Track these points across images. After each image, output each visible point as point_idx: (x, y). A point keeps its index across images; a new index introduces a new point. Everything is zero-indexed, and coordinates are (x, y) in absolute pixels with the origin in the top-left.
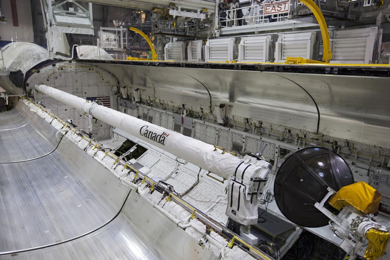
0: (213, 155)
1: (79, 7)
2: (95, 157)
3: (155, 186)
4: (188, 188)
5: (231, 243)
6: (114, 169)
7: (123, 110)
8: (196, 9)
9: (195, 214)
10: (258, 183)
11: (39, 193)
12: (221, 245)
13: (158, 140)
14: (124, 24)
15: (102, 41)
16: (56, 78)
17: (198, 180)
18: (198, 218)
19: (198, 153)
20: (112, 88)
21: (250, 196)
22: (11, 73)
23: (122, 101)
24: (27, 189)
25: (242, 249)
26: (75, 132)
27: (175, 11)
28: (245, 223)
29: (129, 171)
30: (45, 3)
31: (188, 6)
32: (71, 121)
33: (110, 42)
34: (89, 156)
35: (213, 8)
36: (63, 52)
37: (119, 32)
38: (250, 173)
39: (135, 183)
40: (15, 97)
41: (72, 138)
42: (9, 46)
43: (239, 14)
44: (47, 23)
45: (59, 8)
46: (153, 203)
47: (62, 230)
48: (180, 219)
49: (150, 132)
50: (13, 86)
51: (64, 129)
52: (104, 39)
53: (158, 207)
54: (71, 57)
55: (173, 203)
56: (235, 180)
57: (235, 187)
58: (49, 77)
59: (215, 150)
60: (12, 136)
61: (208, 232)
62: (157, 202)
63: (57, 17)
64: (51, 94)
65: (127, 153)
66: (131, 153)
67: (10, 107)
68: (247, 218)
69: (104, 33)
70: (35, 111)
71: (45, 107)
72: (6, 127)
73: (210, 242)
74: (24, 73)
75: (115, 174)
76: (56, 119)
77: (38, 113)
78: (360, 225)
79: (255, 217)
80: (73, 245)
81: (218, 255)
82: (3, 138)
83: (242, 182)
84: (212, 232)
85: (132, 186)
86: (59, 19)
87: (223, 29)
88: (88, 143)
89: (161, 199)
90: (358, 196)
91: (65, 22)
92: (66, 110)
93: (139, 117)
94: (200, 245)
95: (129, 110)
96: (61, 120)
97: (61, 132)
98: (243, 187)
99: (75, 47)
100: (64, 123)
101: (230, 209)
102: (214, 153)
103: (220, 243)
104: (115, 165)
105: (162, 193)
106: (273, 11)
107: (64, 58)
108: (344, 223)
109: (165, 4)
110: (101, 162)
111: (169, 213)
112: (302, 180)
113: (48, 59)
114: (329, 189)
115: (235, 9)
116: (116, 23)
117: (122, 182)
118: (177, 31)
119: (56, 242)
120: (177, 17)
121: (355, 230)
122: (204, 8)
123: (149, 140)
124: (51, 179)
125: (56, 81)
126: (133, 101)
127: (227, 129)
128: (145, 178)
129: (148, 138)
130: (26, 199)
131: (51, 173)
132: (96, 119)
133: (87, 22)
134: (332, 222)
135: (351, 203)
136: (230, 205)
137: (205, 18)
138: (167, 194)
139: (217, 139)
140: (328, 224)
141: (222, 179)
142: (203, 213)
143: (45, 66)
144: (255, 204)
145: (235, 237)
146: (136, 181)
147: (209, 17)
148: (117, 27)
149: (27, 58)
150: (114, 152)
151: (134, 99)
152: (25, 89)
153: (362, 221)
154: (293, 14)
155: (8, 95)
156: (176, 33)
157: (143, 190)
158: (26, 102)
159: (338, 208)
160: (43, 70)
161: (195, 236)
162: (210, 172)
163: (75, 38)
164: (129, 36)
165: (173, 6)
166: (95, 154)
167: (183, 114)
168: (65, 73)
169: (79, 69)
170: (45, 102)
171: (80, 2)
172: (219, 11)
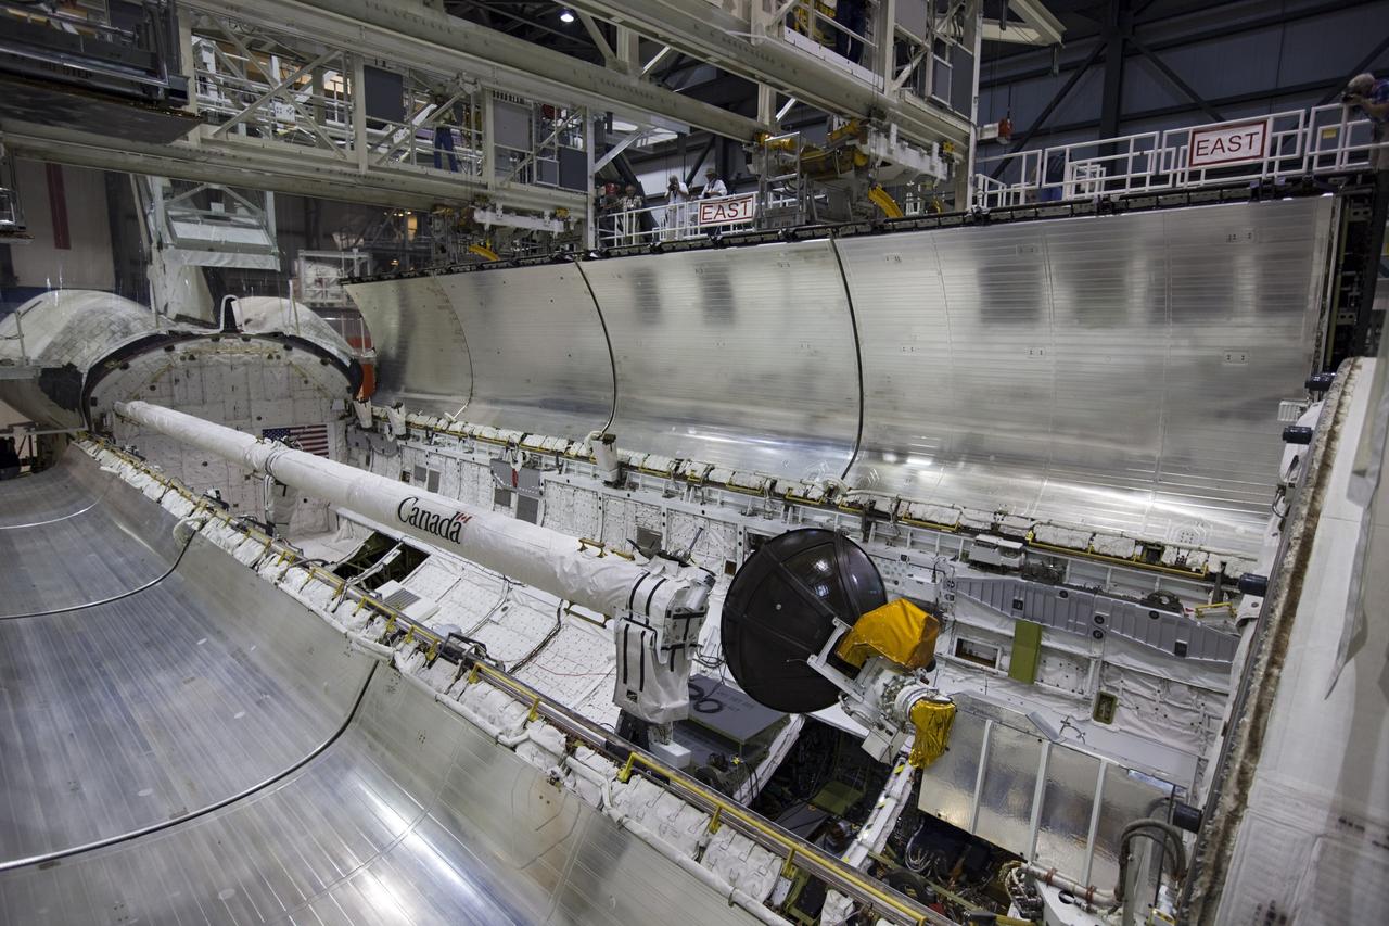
0: (577, 562)
1: (238, 202)
2: (281, 585)
3: (440, 647)
4: (535, 645)
5: (624, 770)
6: (333, 612)
7: (363, 459)
8: (539, 209)
9: (539, 707)
10: (684, 621)
11: (124, 690)
12: (602, 778)
13: (444, 532)
14: (361, 241)
15: (303, 286)
16: (177, 381)
17: (559, 622)
18: (546, 719)
19: (542, 558)
20: (332, 402)
21: (668, 653)
22: (46, 371)
23: (361, 437)
24: (91, 685)
25: (652, 782)
26: (227, 523)
27: (488, 213)
28: (658, 719)
29: (370, 614)
30: (144, 192)
31: (520, 201)
32: (217, 492)
33: (327, 286)
34: (265, 582)
35: (582, 207)
36: (196, 314)
37: (349, 263)
38: (664, 598)
39: (388, 644)
40: (57, 435)
41: (219, 538)
42: (40, 302)
43: (645, 222)
44: (150, 241)
45: (183, 203)
46: (433, 692)
47: (191, 785)
48: (501, 724)
49: (424, 513)
50: (51, 406)
51: (197, 515)
52: (310, 281)
53: (447, 699)
54: (217, 326)
55: (484, 687)
56: (630, 619)
57: (632, 634)
58: (155, 380)
59: (583, 549)
60: (48, 540)
61: (571, 751)
62: (445, 688)
63: (177, 226)
64: (162, 425)
65: (376, 568)
66: (385, 566)
67: (43, 463)
68: (664, 706)
69: (308, 265)
70: (114, 471)
71: (143, 459)
72: (30, 517)
73: (575, 774)
74: (85, 371)
75: (336, 624)
76: (173, 491)
77: (122, 477)
78: (900, 695)
79: (683, 700)
80: (222, 820)
81: (595, 803)
82: (19, 548)
83: (647, 622)
84: (581, 749)
85: (379, 653)
86: (183, 230)
88: (262, 548)
89: (453, 678)
90: (893, 631)
91: (199, 238)
92: (205, 464)
93: (405, 477)
94: (553, 784)
95: (377, 460)
96: (188, 493)
97: (189, 524)
98: (649, 634)
99: (229, 301)
100: (197, 499)
101: (624, 689)
102: (580, 557)
103: (600, 773)
104: (336, 601)
105: (457, 664)
106: (720, 217)
107: (197, 330)
108: (869, 694)
109: (463, 196)
110: (298, 597)
111: (476, 712)
112: (779, 606)
113: (154, 332)
114: (836, 621)
115: (634, 212)
116: (342, 240)
117: (354, 645)
119: (171, 818)
120: (493, 227)
121: (890, 706)
122: (560, 208)
123: (423, 533)
124: (159, 650)
125: (176, 388)
126: (388, 436)
127: (623, 493)
128: (413, 629)
129: (420, 527)
130: (85, 708)
131: (157, 633)
132: (285, 486)
133: (259, 238)
134: (845, 695)
135: (881, 649)
136: (621, 679)
137: (562, 231)
138: (469, 664)
139: (601, 519)
140: (838, 701)
141: (600, 618)
142: (559, 705)
143: (145, 352)
144: (681, 672)
145: (633, 754)
146: (389, 640)
147: (572, 228)
148: (344, 250)
149: (91, 332)
150: (334, 567)
151: (391, 429)
152: (86, 413)
153: (902, 687)
154: (759, 226)
155: (37, 430)
157: (407, 660)
158: (90, 449)
159: (855, 663)
160: (137, 363)
161: (539, 762)
162: (571, 604)
163: (227, 278)
165: (483, 200)
166: (283, 575)
167: (515, 462)
168: (201, 367)
169: (239, 358)
170: (146, 446)
171: (242, 191)
172: (595, 215)
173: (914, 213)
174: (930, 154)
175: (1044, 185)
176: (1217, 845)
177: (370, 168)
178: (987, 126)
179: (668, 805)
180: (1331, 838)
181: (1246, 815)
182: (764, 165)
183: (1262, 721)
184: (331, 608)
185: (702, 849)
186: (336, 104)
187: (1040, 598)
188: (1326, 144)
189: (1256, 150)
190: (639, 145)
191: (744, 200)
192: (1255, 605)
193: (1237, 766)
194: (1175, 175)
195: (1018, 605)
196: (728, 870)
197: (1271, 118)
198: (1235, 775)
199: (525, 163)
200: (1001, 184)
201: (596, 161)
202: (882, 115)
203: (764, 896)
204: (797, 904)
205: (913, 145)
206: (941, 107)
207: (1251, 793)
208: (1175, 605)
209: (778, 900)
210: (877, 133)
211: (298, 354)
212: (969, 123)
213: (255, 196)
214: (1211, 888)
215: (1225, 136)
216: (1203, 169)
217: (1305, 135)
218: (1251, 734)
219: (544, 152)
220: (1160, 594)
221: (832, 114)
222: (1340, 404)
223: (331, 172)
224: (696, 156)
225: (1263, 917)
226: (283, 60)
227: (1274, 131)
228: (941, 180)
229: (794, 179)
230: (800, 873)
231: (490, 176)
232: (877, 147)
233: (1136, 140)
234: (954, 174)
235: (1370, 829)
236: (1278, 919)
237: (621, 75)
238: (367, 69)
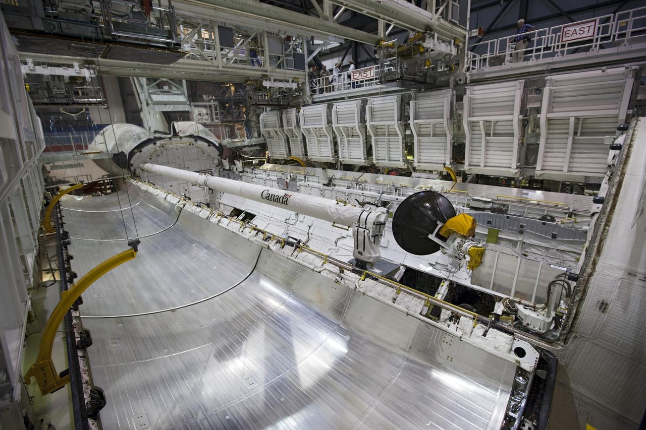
0: (336, 209)
1: (173, 85)
2: (220, 224)
6: (242, 232)
8: (287, 79)
13: (281, 201)
14: (214, 97)
16: (158, 155)
17: (309, 237)
18: (330, 262)
19: (323, 208)
20: (213, 160)
21: (373, 238)
22: (114, 155)
23: (225, 172)
26: (193, 204)
27: (268, 82)
28: (371, 260)
31: (280, 76)
32: (185, 194)
34: (213, 223)
35: (304, 77)
36: (161, 130)
37: (211, 106)
38: (372, 218)
40: (119, 178)
41: (192, 210)
42: (107, 129)
44: (141, 103)
45: (153, 87)
46: (286, 256)
49: (272, 195)
50: (117, 167)
51: (181, 202)
52: (197, 114)
54: (170, 134)
57: (360, 232)
58: (151, 156)
62: (290, 255)
63: (152, 96)
64: (160, 172)
69: (195, 108)
70: (145, 189)
71: (154, 184)
74: (127, 154)
75: (244, 236)
76: (170, 195)
77: (149, 191)
84: (345, 271)
86: (156, 98)
87: (314, 97)
88: (209, 212)
89: (293, 251)
91: (161, 100)
92: (171, 186)
96: (175, 195)
97: (179, 205)
99: (173, 124)
100: (179, 197)
101: (357, 251)
104: (242, 228)
106: (360, 77)
107: (163, 136)
108: (451, 247)
109: (259, 76)
110: (227, 228)
113: (149, 137)
114: (438, 222)
116: (206, 97)
117: (254, 241)
118: (272, 101)
120: (270, 87)
122: (295, 78)
125: (158, 158)
126: (236, 172)
127: (331, 188)
129: (271, 200)
132: (212, 190)
133: (182, 99)
135: (456, 231)
136: (356, 247)
137: (296, 87)
141: (346, 227)
143: (147, 145)
146: (265, 240)
147: (300, 86)
148: (208, 101)
149: (127, 139)
151: (236, 169)
152: (129, 169)
155: (112, 176)
156: (270, 103)
157: (273, 246)
158: (134, 182)
160: (145, 149)
161: (330, 276)
163: (171, 114)
165: (266, 77)
166: (219, 221)
167: (287, 179)
168: (166, 150)
169: (179, 145)
171: (173, 80)
172: (309, 80)
174: (450, 45)
175: (498, 54)
177: (223, 67)
178: (473, 31)
182: (382, 54)
186: (205, 42)
187: (498, 219)
188: (622, 28)
189: (591, 33)
190: (323, 49)
191: (370, 69)
192: (598, 208)
194: (554, 47)
195: (489, 222)
197: (598, 19)
199: (280, 61)
200: (477, 55)
201: (308, 57)
202: (431, 30)
205: (444, 41)
206: (454, 24)
208: (553, 219)
210: (429, 37)
211: (200, 143)
212: (466, 30)
213: (179, 82)
215: (577, 28)
216: (567, 43)
217: (612, 25)
219: (287, 55)
220: (546, 216)
221: (408, 30)
222: (633, 134)
223: (209, 70)
226: (184, 26)
227: (599, 24)
228: (454, 56)
229: (395, 59)
231: (268, 67)
232: (429, 44)
233: (538, 32)
234: (459, 53)
237: (326, 21)
238: (219, 27)
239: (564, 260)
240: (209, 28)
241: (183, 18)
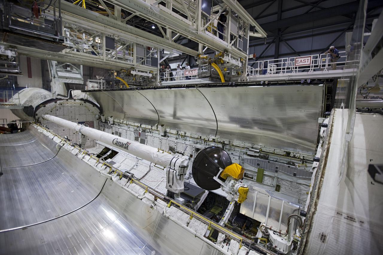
1: (74, 67)
2: (83, 160)
3: (123, 175)
4: (144, 174)
5: (169, 204)
7: (103, 129)
8: (146, 71)
9: (148, 189)
10: (183, 168)
11: (43, 185)
12: (164, 206)
13: (124, 147)
14: (103, 78)
15: (89, 88)
16: (57, 110)
17: (150, 168)
18: (149, 192)
19: (149, 153)
20: (95, 116)
21: (179, 176)
22: (25, 107)
23: (102, 124)
24: (35, 184)
25: (176, 207)
26: (70, 144)
27: (134, 71)
28: (177, 192)
29: (106, 166)
30: (51, 64)
31: (142, 69)
32: (67, 137)
33: (94, 88)
34: (79, 159)
35: (157, 71)
36: (63, 94)
37: (100, 83)
38: (179, 163)
39: (110, 174)
40: (27, 123)
41: (68, 148)
42: (24, 90)
43: (171, 75)
44: (52, 76)
45: (60, 67)
46: (121, 185)
47: (60, 209)
48: (138, 193)
49: (119, 142)
50: (26, 115)
51: (62, 142)
52: (90, 87)
53: (125, 187)
54: (68, 97)
55: (134, 184)
56: (170, 168)
57: (171, 172)
58: (52, 110)
59: (158, 151)
60: (24, 148)
61: (156, 200)
62: (124, 185)
63: (58, 73)
64: (53, 121)
65: (106, 156)
66: (108, 155)
67: (23, 130)
68: (178, 189)
69: (90, 83)
70: (41, 131)
71: (49, 129)
72: (20, 143)
73: (157, 205)
74: (34, 107)
75: (97, 169)
76: (56, 136)
77: (43, 133)
78: (235, 186)
79: (183, 188)
80: (68, 217)
81: (162, 213)
82: (17, 150)
83: (174, 169)
84: (158, 199)
85: (108, 176)
86: (60, 74)
87: (162, 83)
88: (78, 150)
89: (126, 182)
90: (234, 171)
91: (64, 76)
92: (64, 130)
93: (113, 133)
94: (151, 208)
95: (106, 129)
96: (60, 137)
97: (60, 144)
98: (175, 172)
99: (71, 91)
100: (62, 139)
101: (168, 185)
102: (158, 153)
103: (163, 205)
104: (97, 164)
105: (127, 179)
106: (189, 74)
107: (62, 98)
108: (228, 186)
109: (129, 68)
110: (87, 162)
111: (132, 191)
112: (206, 165)
113: (52, 98)
114: (220, 168)
115: (169, 72)
116: (98, 77)
117: (101, 174)
118: (136, 83)
119: (56, 217)
120: (135, 75)
121: (233, 189)
122: (151, 71)
123: (119, 147)
124: (52, 175)
125: (57, 112)
126: (109, 124)
127: (166, 138)
128: (116, 170)
129: (118, 146)
130: (34, 190)
131: (52, 171)
132: (84, 136)
133: (79, 76)
134: (222, 186)
135: (231, 175)
136: (168, 182)
137: (152, 76)
138: (130, 179)
139: (160, 144)
140: (220, 187)
141: (163, 168)
142: (152, 189)
143: (50, 103)
144: (182, 181)
145: (171, 201)
146: (110, 173)
147: (154, 75)
148: (99, 80)
149: (36, 98)
150: (96, 155)
151: (110, 122)
152: (34, 117)
153: (236, 184)
154: (199, 76)
155: (22, 121)
156: (135, 84)
157: (115, 178)
158: (35, 126)
159: (225, 178)
160: (48, 105)
161: (148, 203)
162: (156, 164)
163: (70, 86)
164: (106, 85)
165: (133, 69)
166: (83, 157)
167: (140, 130)
168: (63, 107)
169: (73, 105)
170: (49, 125)
171: (75, 65)
172: (160, 73)
173: (234, 74)
174: (238, 61)
175: (263, 69)
176: (310, 220)
177: (106, 60)
178: (250, 55)
179: (180, 213)
180: (335, 217)
181: (317, 212)
182: (200, 62)
183: (320, 191)
184: (96, 165)
185: (188, 223)
186: (98, 45)
187: (263, 163)
188: (323, 62)
189: (309, 63)
190: (170, 57)
191: (195, 70)
192: (316, 164)
193: (314, 201)
194: (292, 68)
195: (258, 165)
196: (195, 228)
197: (312, 56)
198: (314, 203)
199: (143, 60)
200: (253, 68)
201: (160, 60)
202: (227, 51)
203: (203, 234)
204: (212, 236)
205: (234, 59)
206: (240, 50)
207: (318, 207)
208: (294, 164)
209: (207, 235)
210: (226, 55)
211: (87, 104)
212: (247, 54)
213: (77, 66)
214: (309, 230)
215: (302, 59)
216: (298, 66)
217: (319, 60)
218: (317, 194)
219: (148, 58)
220: (290, 162)
221: (216, 51)
223: (97, 61)
224: (183, 60)
225: (321, 236)
226: (86, 34)
227: (313, 59)
228: (240, 67)
229: (207, 65)
230: (212, 229)
231: (135, 63)
232: (226, 59)
233: (283, 60)
234: (243, 66)
235: (343, 215)
236: (324, 236)
237: (167, 40)
238: (106, 37)
239: (301, 190)
240: (100, 37)
241: (84, 29)
